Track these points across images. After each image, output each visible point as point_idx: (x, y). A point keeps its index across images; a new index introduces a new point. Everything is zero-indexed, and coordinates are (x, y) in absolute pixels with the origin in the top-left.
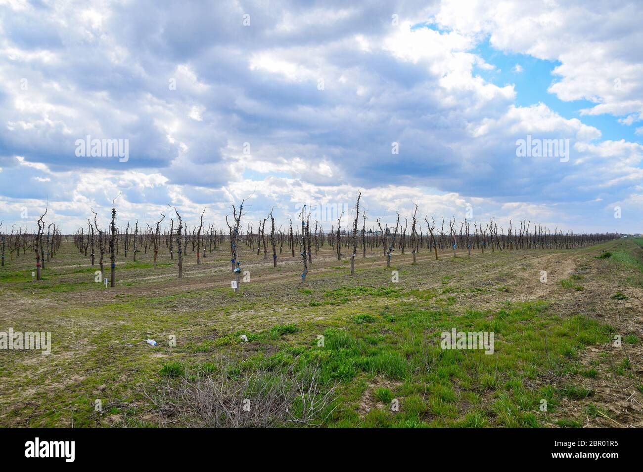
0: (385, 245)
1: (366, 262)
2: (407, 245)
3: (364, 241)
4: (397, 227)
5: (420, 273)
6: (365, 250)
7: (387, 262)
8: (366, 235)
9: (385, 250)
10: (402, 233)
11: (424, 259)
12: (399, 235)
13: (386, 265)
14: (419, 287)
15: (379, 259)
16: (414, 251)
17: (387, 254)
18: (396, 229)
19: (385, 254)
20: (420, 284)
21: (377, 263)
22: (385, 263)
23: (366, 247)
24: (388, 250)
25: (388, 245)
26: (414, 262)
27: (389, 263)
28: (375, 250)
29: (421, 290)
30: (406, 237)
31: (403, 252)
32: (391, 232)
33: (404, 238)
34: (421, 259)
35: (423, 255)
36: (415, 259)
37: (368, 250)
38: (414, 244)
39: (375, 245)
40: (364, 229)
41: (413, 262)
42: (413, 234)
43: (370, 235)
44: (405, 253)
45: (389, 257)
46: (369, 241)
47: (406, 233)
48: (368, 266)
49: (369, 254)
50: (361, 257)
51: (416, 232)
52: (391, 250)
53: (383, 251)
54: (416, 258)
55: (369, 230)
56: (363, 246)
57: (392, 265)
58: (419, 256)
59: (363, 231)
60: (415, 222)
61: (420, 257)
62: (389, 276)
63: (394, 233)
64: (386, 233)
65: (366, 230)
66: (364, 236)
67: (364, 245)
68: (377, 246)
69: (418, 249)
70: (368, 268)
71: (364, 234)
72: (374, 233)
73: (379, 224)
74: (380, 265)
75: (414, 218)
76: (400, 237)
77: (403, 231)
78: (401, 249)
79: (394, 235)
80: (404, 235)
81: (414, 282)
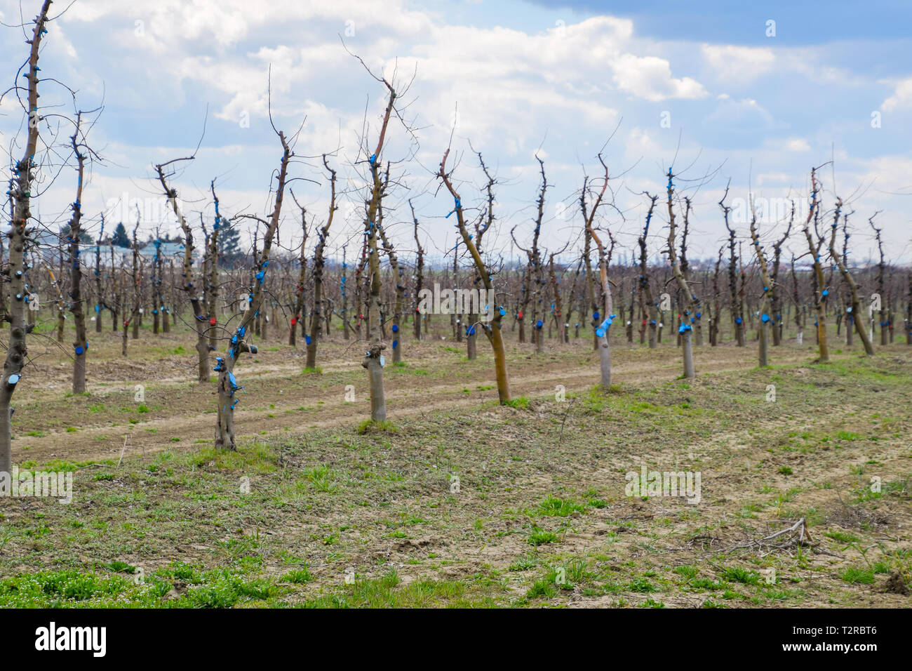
0: (206, 320)
1: (86, 422)
2: (337, 322)
3: (75, 295)
4: (275, 216)
5: (408, 481)
6: (81, 349)
7: (213, 418)
8: (88, 260)
9: (205, 349)
10: (310, 254)
11: (431, 400)
12: (287, 263)
13: (211, 437)
14: (398, 562)
15: (165, 401)
16: (374, 355)
17: (214, 375)
18: (273, 227)
19: (203, 371)
20: (405, 546)
21: (155, 424)
22: (207, 426)
23: (91, 334)
24: (222, 351)
25: (223, 317)
26: (374, 414)
27: (224, 426)
28: (145, 347)
29: (407, 579)
30: (329, 275)
31: (311, 362)
32: (245, 244)
33: (318, 281)
34: (415, 403)
35: (424, 378)
36: (376, 402)
37: (103, 347)
38: (375, 313)
39: (148, 322)
40: (75, 224)
41: (368, 417)
42: (370, 259)
43: (115, 259)
44: (324, 367)
45: (228, 391)
46: (109, 299)
47: (329, 253)
48: (102, 444)
49: (108, 372)
50: (57, 389)
51: (388, 248)
52: (238, 349)
53: (196, 359)
54: (387, 396)
55: (110, 231)
56: (69, 319)
57: (242, 439)
58: (400, 384)
59: (74, 233)
60: (379, 191)
61: (410, 392)
62: (224, 503)
63: (261, 246)
64: (212, 249)
65: (89, 224)
66: (75, 263)
67: (79, 318)
68: (161, 327)
69: (396, 345)
70: (97, 458)
71: (75, 252)
72: (138, 247)
73: (171, 194)
74: (172, 437)
75: (375, 166)
76: (295, 273)
77: (314, 241)
78: (302, 344)
79: (261, 261)
80: (319, 261)
81: (372, 535)
